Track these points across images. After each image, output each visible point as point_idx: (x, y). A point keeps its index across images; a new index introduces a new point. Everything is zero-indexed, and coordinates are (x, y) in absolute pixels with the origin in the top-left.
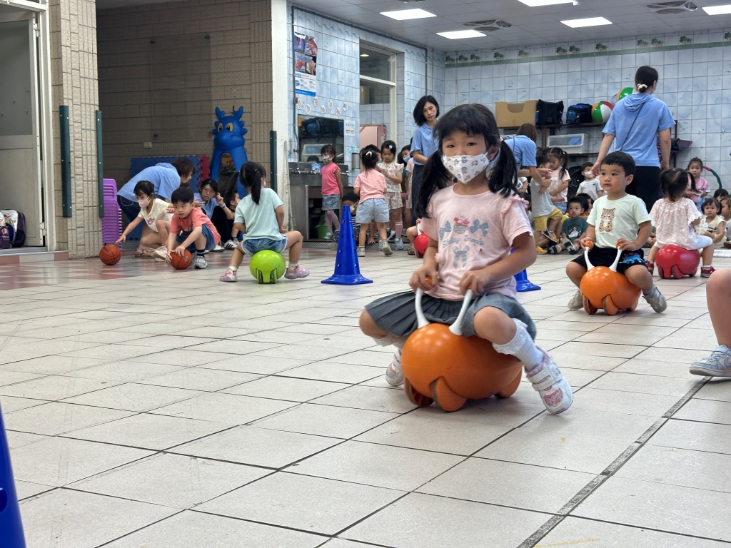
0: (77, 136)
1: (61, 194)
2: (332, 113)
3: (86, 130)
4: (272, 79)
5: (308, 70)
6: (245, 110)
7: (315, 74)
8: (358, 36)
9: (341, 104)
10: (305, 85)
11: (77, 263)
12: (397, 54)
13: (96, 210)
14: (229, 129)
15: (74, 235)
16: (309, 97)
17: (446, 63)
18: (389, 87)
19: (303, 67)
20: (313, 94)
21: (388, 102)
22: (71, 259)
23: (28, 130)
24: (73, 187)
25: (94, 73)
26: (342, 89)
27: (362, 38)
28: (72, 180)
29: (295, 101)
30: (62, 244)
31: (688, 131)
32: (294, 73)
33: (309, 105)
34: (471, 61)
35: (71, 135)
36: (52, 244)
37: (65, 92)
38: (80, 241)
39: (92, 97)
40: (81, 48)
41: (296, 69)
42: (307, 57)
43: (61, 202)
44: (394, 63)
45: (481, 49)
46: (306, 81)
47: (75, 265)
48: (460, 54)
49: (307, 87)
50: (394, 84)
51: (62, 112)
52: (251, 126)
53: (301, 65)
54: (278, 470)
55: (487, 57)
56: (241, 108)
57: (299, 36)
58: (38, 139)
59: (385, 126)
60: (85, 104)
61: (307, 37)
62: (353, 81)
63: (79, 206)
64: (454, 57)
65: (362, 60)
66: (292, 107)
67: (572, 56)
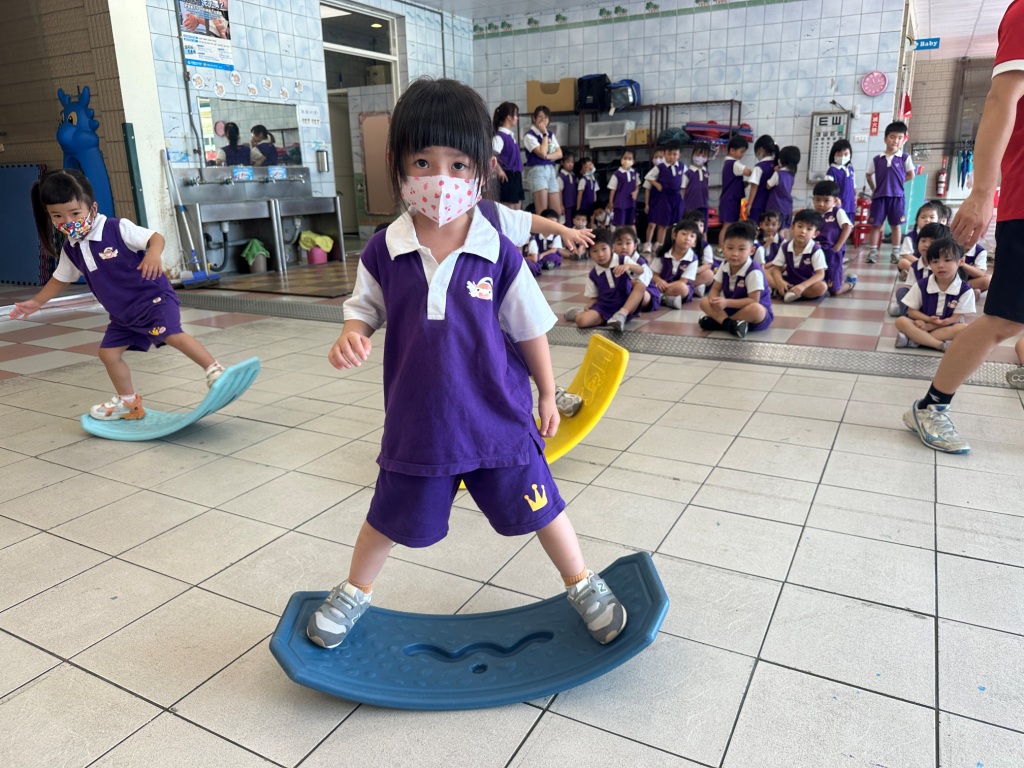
2: (271, 94)
5: (211, 30)
7: (228, 37)
9: (288, 82)
10: (208, 54)
12: (398, 19)
14: (71, 121)
16: (220, 72)
17: (474, 34)
19: (202, 27)
20: (230, 68)
21: (391, 82)
26: (289, 61)
29: (187, 77)
31: (754, 115)
32: (180, 34)
33: (219, 84)
34: (502, 30)
41: (184, 28)
42: (208, 11)
45: (513, 14)
46: (209, 48)
48: (489, 21)
49: (214, 56)
50: (396, 58)
52: (102, 116)
53: (195, 22)
55: (520, 24)
56: (87, 88)
62: (312, 52)
64: (483, 25)
66: (183, 86)
67: (618, 20)
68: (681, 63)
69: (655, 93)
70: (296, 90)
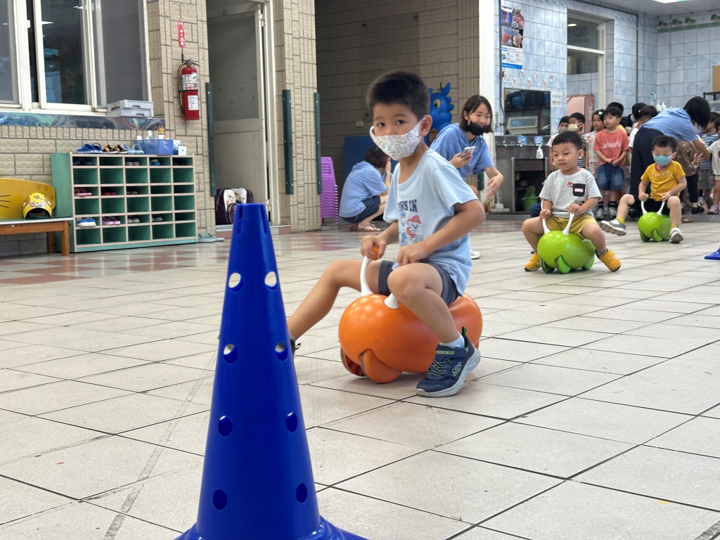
0: (298, 118)
1: (284, 172)
2: (538, 85)
3: (306, 112)
4: (478, 54)
5: (514, 43)
6: (452, 86)
7: (521, 47)
8: (565, 5)
9: (547, 75)
10: (511, 59)
11: (298, 236)
12: (606, 21)
13: (315, 187)
14: (436, 105)
15: (296, 210)
16: (515, 70)
17: (659, 28)
18: (597, 56)
19: (510, 41)
20: (519, 67)
21: (597, 71)
22: (293, 233)
23: (255, 114)
24: (294, 166)
25: (312, 57)
26: (549, 60)
27: (569, 8)
28: (294, 159)
29: (502, 75)
30: (285, 219)
34: (686, 25)
35: (293, 117)
36: (276, 219)
37: (287, 77)
38: (301, 216)
39: (311, 81)
40: (301, 35)
41: (502, 43)
42: (514, 30)
43: (284, 180)
44: (603, 31)
45: (697, 12)
46: (513, 54)
47: (297, 238)
48: (674, 18)
49: (514, 61)
50: (603, 52)
51: (285, 96)
52: (458, 102)
53: (507, 38)
54: (508, 421)
55: (703, 19)
56: (449, 84)
57: (505, 10)
58: (264, 122)
59: (592, 95)
60: (305, 87)
61: (514, 10)
62: (561, 52)
63: (300, 183)
64: (668, 21)
65: (569, 29)
66: (499, 81)
70: (551, 80)
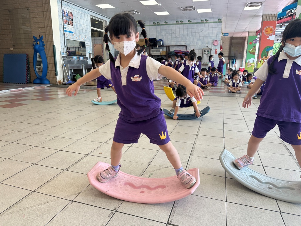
4: (52, 25)
5: (69, 23)
8: (89, 14)
10: (68, 29)
12: (105, 21)
14: (38, 44)
16: (70, 33)
19: (67, 23)
26: (84, 31)
33: (70, 36)
41: (64, 23)
44: (104, 24)
52: (46, 43)
53: (66, 21)
56: (42, 36)
59: (102, 44)
61: (69, 12)
62: (89, 29)
66: (63, 36)
67: (158, 25)
68: (173, 36)
69: (167, 43)
70: (85, 38)
